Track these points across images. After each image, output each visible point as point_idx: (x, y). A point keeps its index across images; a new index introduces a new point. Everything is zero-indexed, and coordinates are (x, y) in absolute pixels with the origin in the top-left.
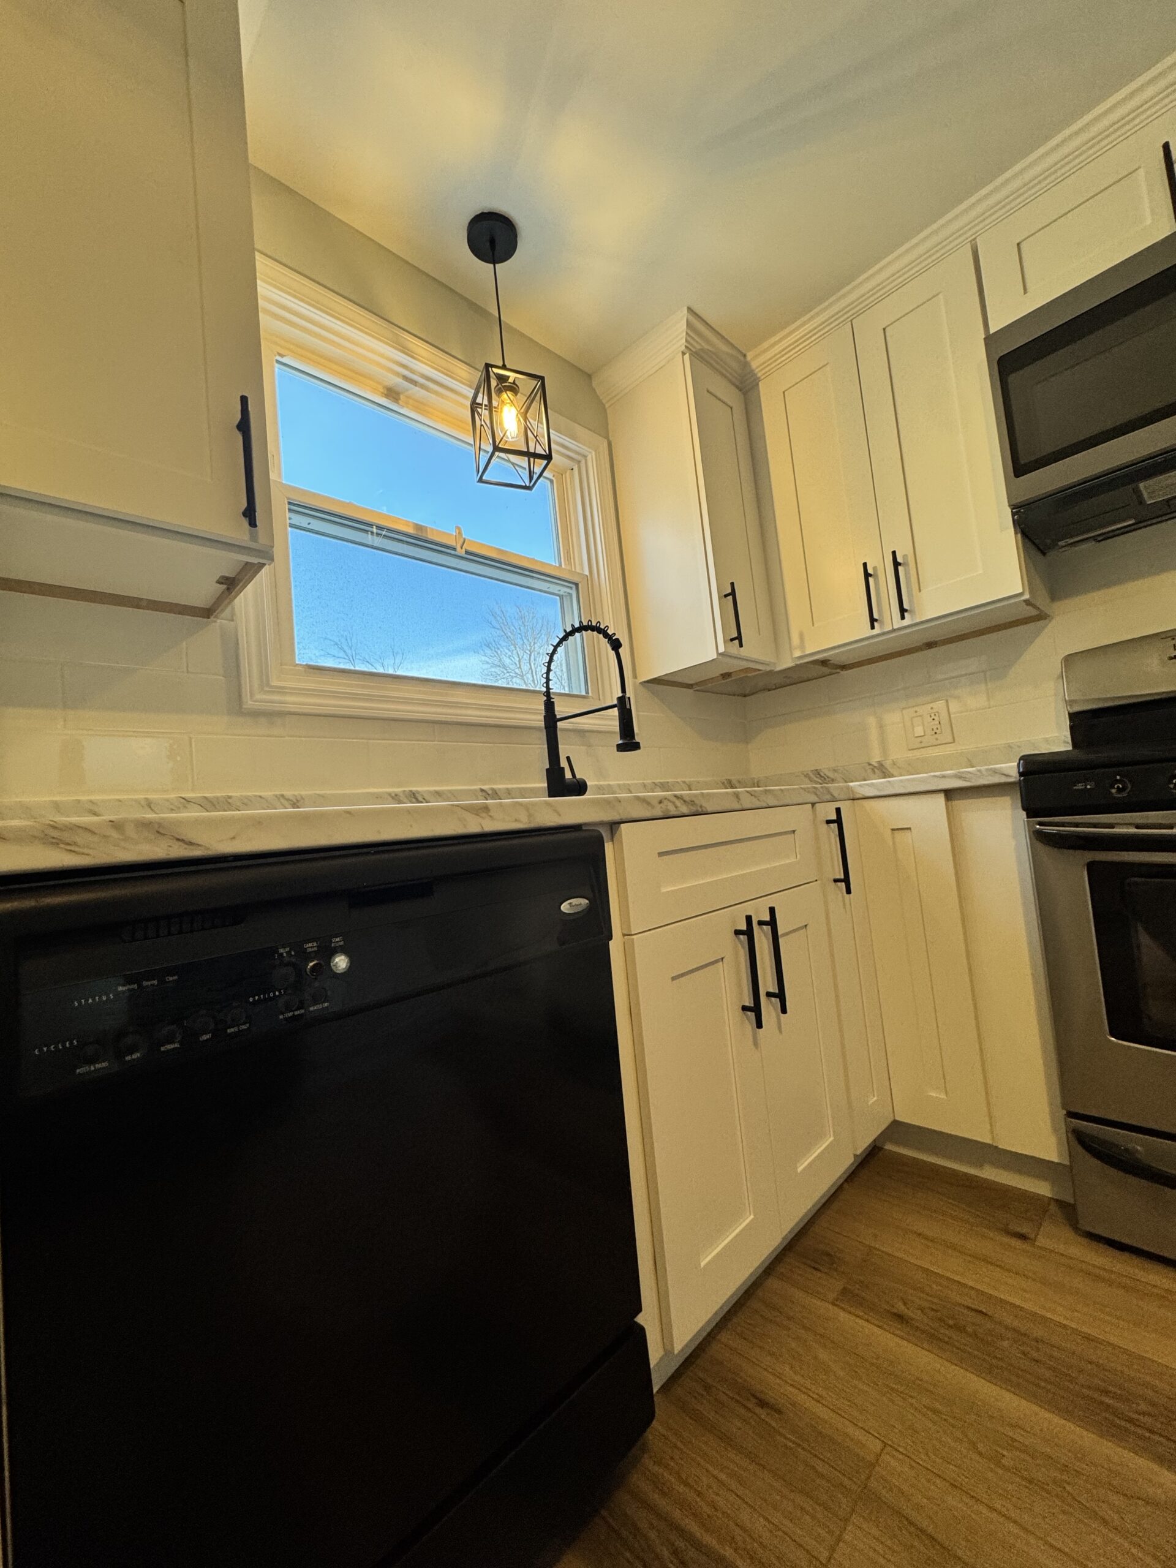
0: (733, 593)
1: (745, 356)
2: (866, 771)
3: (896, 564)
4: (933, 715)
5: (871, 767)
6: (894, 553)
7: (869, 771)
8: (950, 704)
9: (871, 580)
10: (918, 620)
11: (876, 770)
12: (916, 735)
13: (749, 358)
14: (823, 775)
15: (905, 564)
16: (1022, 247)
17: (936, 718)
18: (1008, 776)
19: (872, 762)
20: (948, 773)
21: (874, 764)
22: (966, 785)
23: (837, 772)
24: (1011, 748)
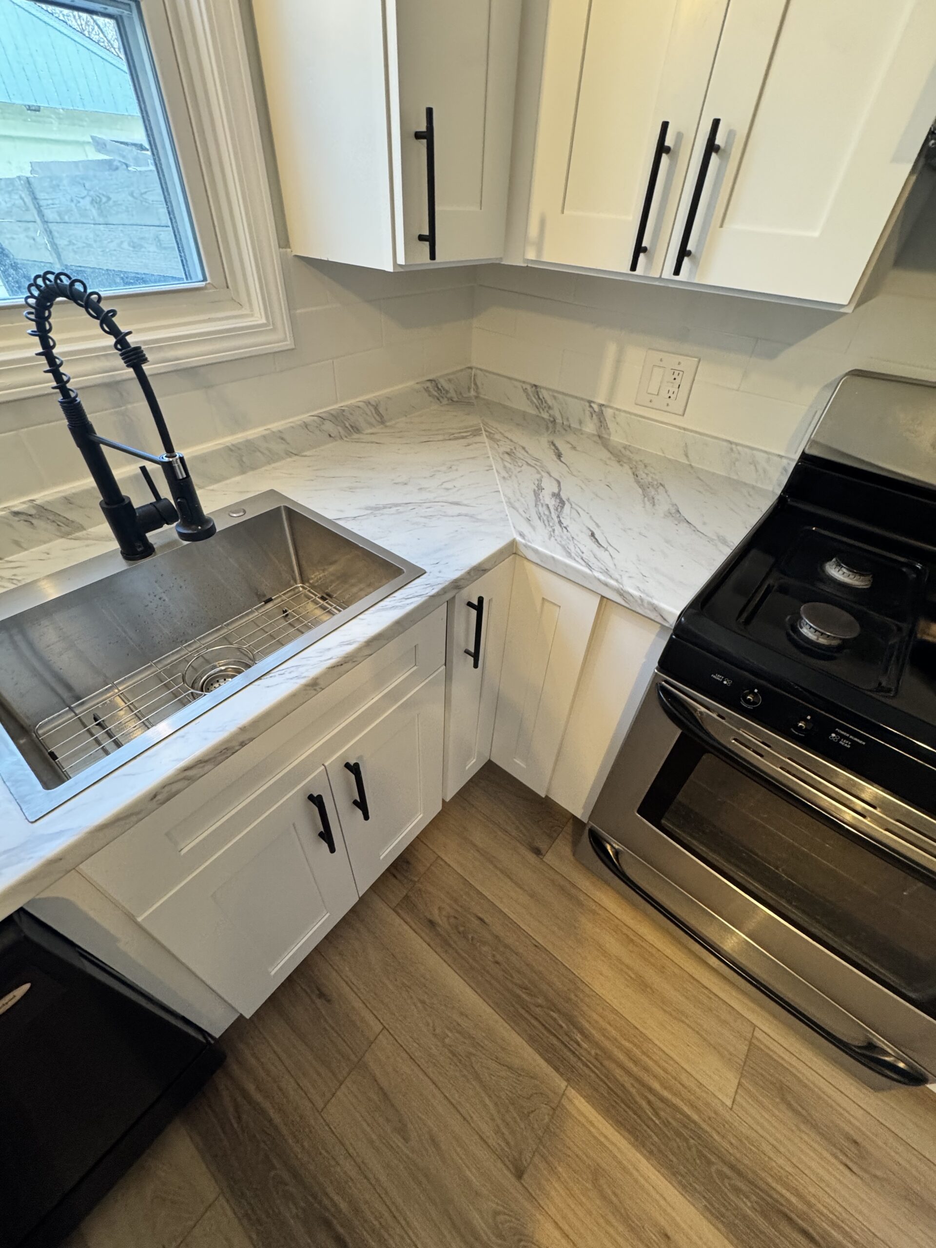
0: (427, 136)
2: (584, 410)
3: (711, 147)
4: (677, 373)
5: (591, 410)
6: (716, 123)
7: (588, 413)
8: (699, 367)
9: (664, 158)
10: (696, 281)
11: (594, 416)
12: (649, 391)
14: (541, 397)
15: (725, 152)
17: (678, 379)
18: (665, 619)
19: (594, 402)
20: (612, 582)
21: (595, 406)
22: (623, 603)
23: (555, 398)
24: (732, 449)
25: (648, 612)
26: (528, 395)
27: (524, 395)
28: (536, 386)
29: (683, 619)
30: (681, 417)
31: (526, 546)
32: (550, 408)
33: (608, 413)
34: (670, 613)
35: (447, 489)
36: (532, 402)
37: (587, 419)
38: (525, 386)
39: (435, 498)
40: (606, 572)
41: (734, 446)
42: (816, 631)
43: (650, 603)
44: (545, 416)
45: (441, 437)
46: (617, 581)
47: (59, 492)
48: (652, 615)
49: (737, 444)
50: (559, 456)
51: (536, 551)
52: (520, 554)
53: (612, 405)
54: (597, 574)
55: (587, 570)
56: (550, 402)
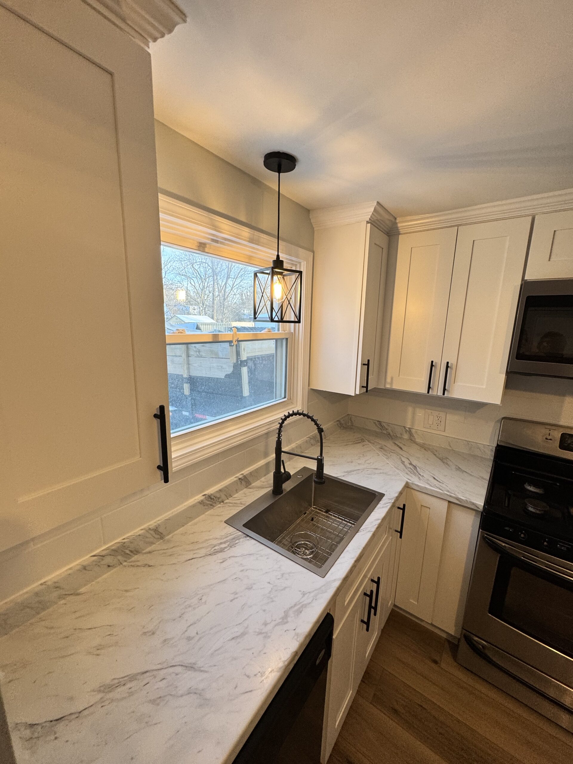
0: (368, 365)
1: (396, 219)
2: (402, 430)
3: (447, 367)
4: (439, 417)
5: (405, 430)
6: (448, 362)
8: (447, 415)
9: (433, 367)
10: (450, 396)
11: (407, 432)
12: (429, 423)
13: (397, 221)
15: (451, 368)
16: (556, 233)
17: (440, 419)
18: (478, 508)
19: (406, 427)
20: (453, 495)
21: (407, 429)
22: (459, 503)
23: (389, 426)
24: (468, 444)
25: (470, 505)
26: (376, 425)
27: (374, 425)
28: (380, 422)
29: (486, 507)
30: (443, 432)
31: (412, 484)
32: (387, 429)
33: (413, 431)
34: (480, 505)
35: (369, 464)
36: (378, 427)
37: (404, 433)
38: (374, 421)
39: (367, 467)
40: (448, 491)
41: (469, 442)
42: (534, 508)
43: (470, 502)
44: (385, 432)
45: (350, 443)
46: (454, 494)
47: (248, 470)
48: (473, 507)
49: (470, 442)
50: (401, 448)
51: (418, 486)
52: (410, 487)
53: (413, 428)
54: (446, 492)
55: (441, 491)
56: (386, 427)
